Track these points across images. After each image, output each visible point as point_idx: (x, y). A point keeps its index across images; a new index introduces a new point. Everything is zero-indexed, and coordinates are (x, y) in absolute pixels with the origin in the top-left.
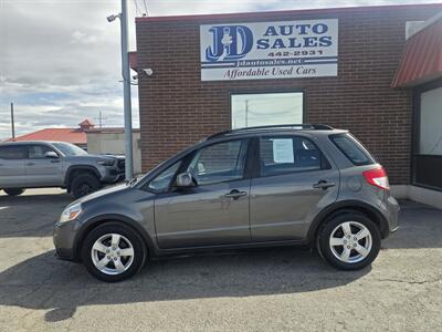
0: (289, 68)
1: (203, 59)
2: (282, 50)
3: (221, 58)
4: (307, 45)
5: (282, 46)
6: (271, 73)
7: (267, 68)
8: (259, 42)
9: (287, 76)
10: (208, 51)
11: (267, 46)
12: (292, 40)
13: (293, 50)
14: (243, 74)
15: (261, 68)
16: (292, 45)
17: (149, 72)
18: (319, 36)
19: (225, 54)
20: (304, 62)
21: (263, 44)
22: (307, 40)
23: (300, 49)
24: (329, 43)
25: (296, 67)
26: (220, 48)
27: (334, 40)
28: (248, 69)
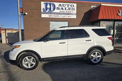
0: (64, 15)
1: (42, 11)
2: (63, 11)
3: (47, 11)
4: (69, 10)
5: (63, 9)
6: (60, 16)
7: (59, 15)
9: (64, 17)
10: (43, 9)
11: (59, 9)
12: (65, 8)
14: (53, 16)
15: (58, 15)
16: (65, 10)
17: (26, 14)
18: (72, 8)
19: (48, 10)
20: (68, 14)
21: (58, 9)
22: (69, 8)
23: (68, 11)
24: (74, 10)
25: (66, 15)
26: (47, 9)
27: (76, 9)
28: (54, 15)
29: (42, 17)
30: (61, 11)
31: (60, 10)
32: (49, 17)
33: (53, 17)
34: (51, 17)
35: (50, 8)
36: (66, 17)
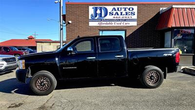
0: (120, 22)
1: (90, 18)
3: (96, 18)
4: (126, 15)
7: (112, 22)
8: (110, 13)
9: (119, 25)
10: (92, 15)
13: (121, 16)
15: (110, 22)
17: (70, 22)
18: (131, 12)
19: (98, 17)
20: (125, 20)
21: (111, 14)
22: (126, 13)
23: (124, 16)
24: (134, 14)
25: (122, 22)
26: (96, 15)
27: (136, 13)
28: (106, 22)
29: (90, 25)
30: (115, 16)
31: (113, 16)
32: (98, 25)
33: (105, 25)
34: (102, 25)
35: (101, 14)
36: (122, 25)
